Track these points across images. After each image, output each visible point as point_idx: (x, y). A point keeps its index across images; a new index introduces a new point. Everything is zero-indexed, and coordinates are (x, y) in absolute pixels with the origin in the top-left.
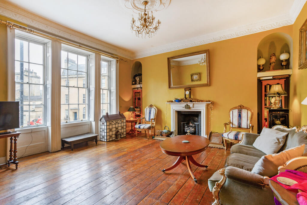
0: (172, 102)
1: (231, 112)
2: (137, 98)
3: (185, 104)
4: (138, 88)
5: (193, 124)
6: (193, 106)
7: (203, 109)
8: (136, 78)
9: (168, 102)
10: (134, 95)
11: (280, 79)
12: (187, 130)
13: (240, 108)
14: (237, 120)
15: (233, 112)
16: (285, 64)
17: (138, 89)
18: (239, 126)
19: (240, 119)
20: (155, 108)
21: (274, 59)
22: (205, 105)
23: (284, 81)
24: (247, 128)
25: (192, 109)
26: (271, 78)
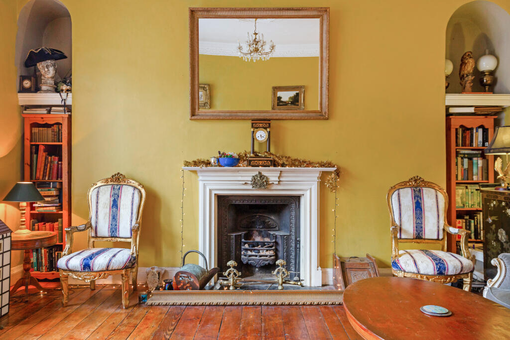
0: (208, 163)
1: (395, 197)
2: (42, 148)
3: (253, 172)
4: (51, 106)
5: (263, 237)
6: (279, 177)
7: (311, 189)
8: (41, 66)
9: (187, 164)
10: (27, 135)
11: (486, 115)
12: (250, 256)
13: (417, 185)
14: (412, 217)
15: (401, 195)
16: (489, 82)
17: (49, 112)
18: (419, 234)
19: (421, 214)
20: (136, 184)
21: (472, 66)
22: (318, 175)
23: (493, 120)
24: (438, 239)
25: (274, 187)
26: (472, 110)
